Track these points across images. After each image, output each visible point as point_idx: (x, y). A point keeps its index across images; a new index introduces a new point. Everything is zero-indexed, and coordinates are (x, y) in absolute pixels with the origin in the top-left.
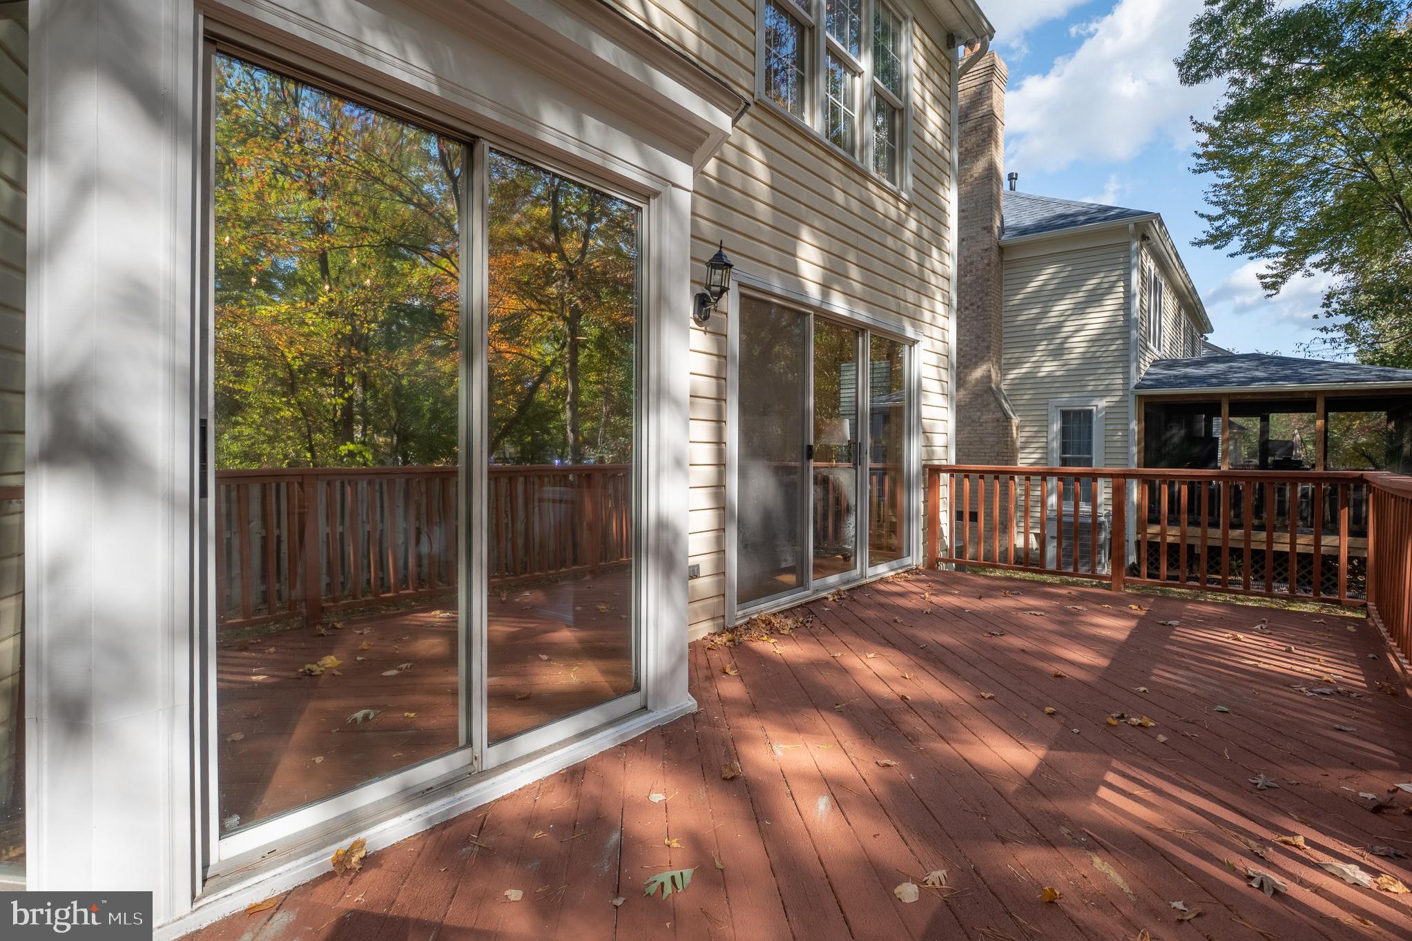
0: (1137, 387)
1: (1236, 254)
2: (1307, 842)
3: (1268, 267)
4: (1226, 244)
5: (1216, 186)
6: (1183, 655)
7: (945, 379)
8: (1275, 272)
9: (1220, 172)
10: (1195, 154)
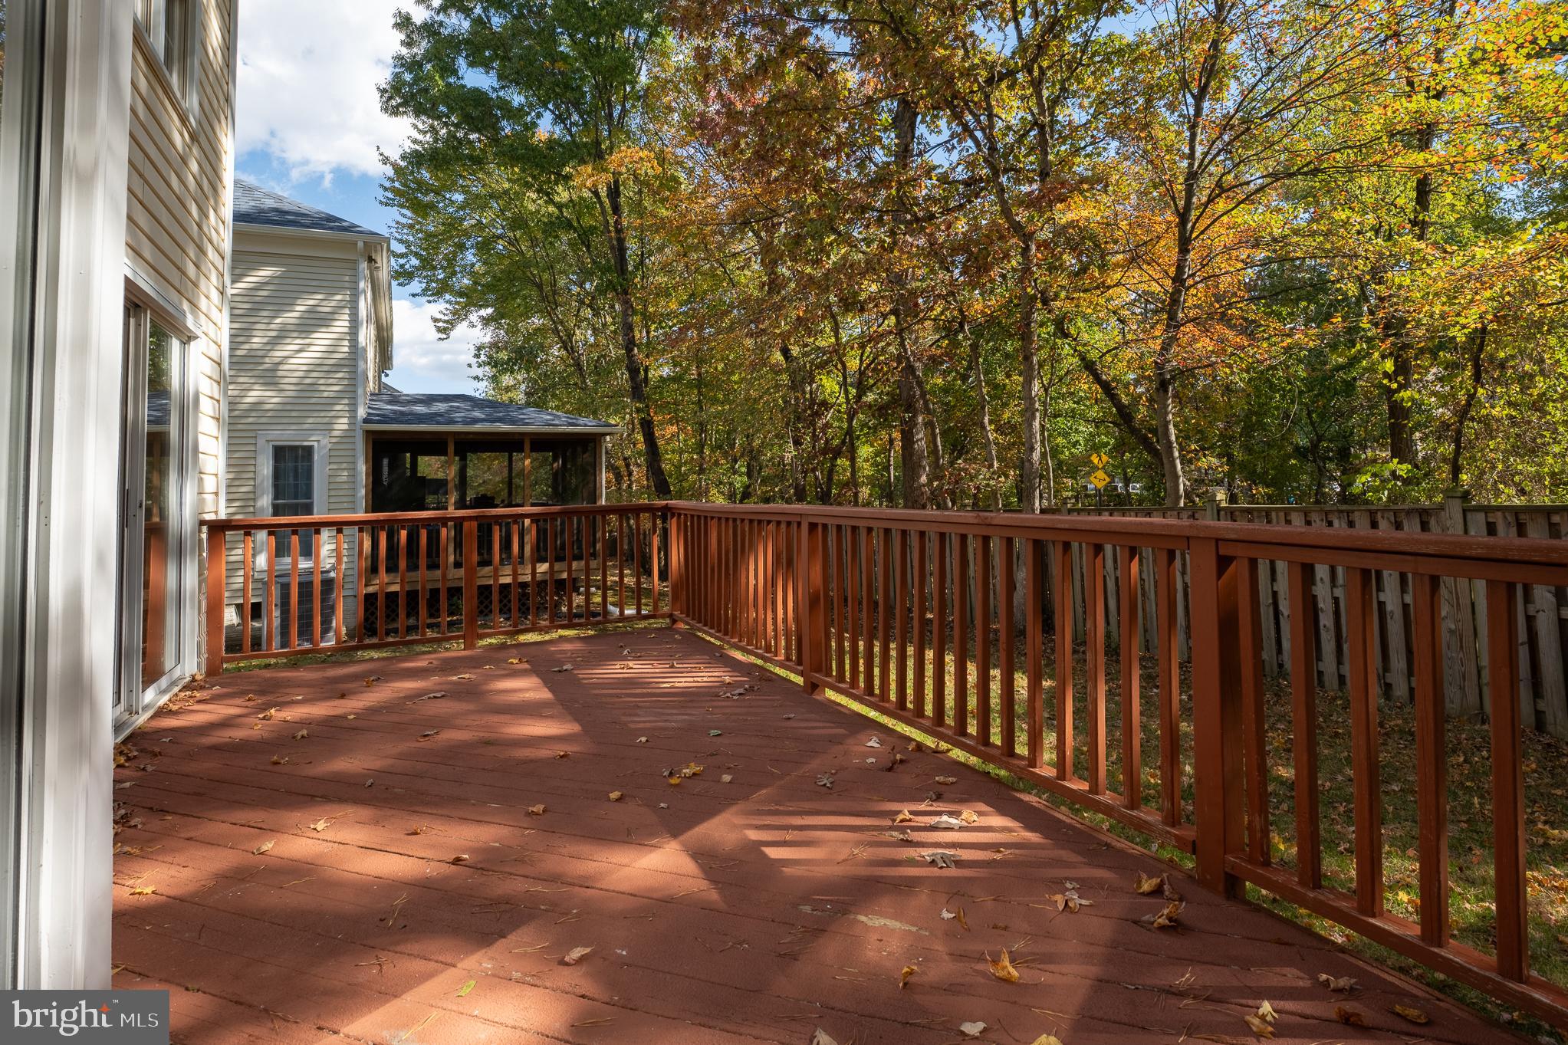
0: (365, 421)
1: (417, 295)
2: (911, 813)
3: (441, 312)
4: (409, 284)
5: (398, 223)
6: (618, 696)
7: (217, 397)
8: (446, 318)
9: (404, 211)
10: (382, 186)
